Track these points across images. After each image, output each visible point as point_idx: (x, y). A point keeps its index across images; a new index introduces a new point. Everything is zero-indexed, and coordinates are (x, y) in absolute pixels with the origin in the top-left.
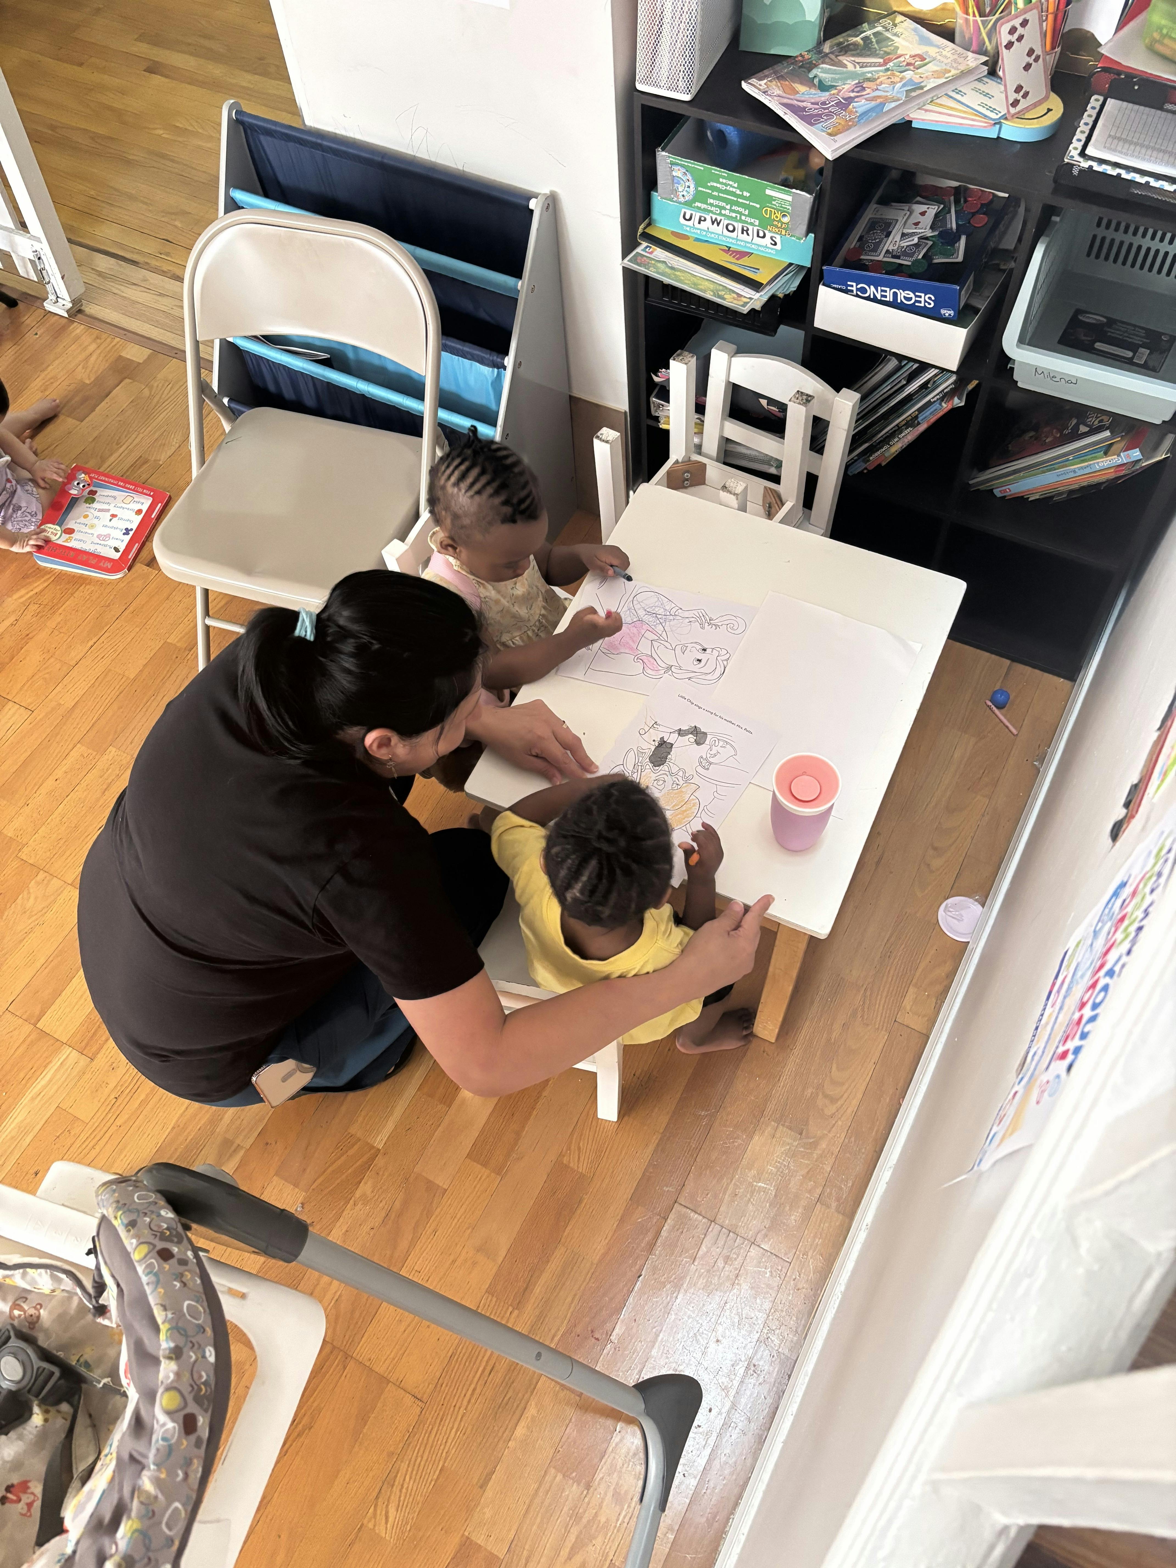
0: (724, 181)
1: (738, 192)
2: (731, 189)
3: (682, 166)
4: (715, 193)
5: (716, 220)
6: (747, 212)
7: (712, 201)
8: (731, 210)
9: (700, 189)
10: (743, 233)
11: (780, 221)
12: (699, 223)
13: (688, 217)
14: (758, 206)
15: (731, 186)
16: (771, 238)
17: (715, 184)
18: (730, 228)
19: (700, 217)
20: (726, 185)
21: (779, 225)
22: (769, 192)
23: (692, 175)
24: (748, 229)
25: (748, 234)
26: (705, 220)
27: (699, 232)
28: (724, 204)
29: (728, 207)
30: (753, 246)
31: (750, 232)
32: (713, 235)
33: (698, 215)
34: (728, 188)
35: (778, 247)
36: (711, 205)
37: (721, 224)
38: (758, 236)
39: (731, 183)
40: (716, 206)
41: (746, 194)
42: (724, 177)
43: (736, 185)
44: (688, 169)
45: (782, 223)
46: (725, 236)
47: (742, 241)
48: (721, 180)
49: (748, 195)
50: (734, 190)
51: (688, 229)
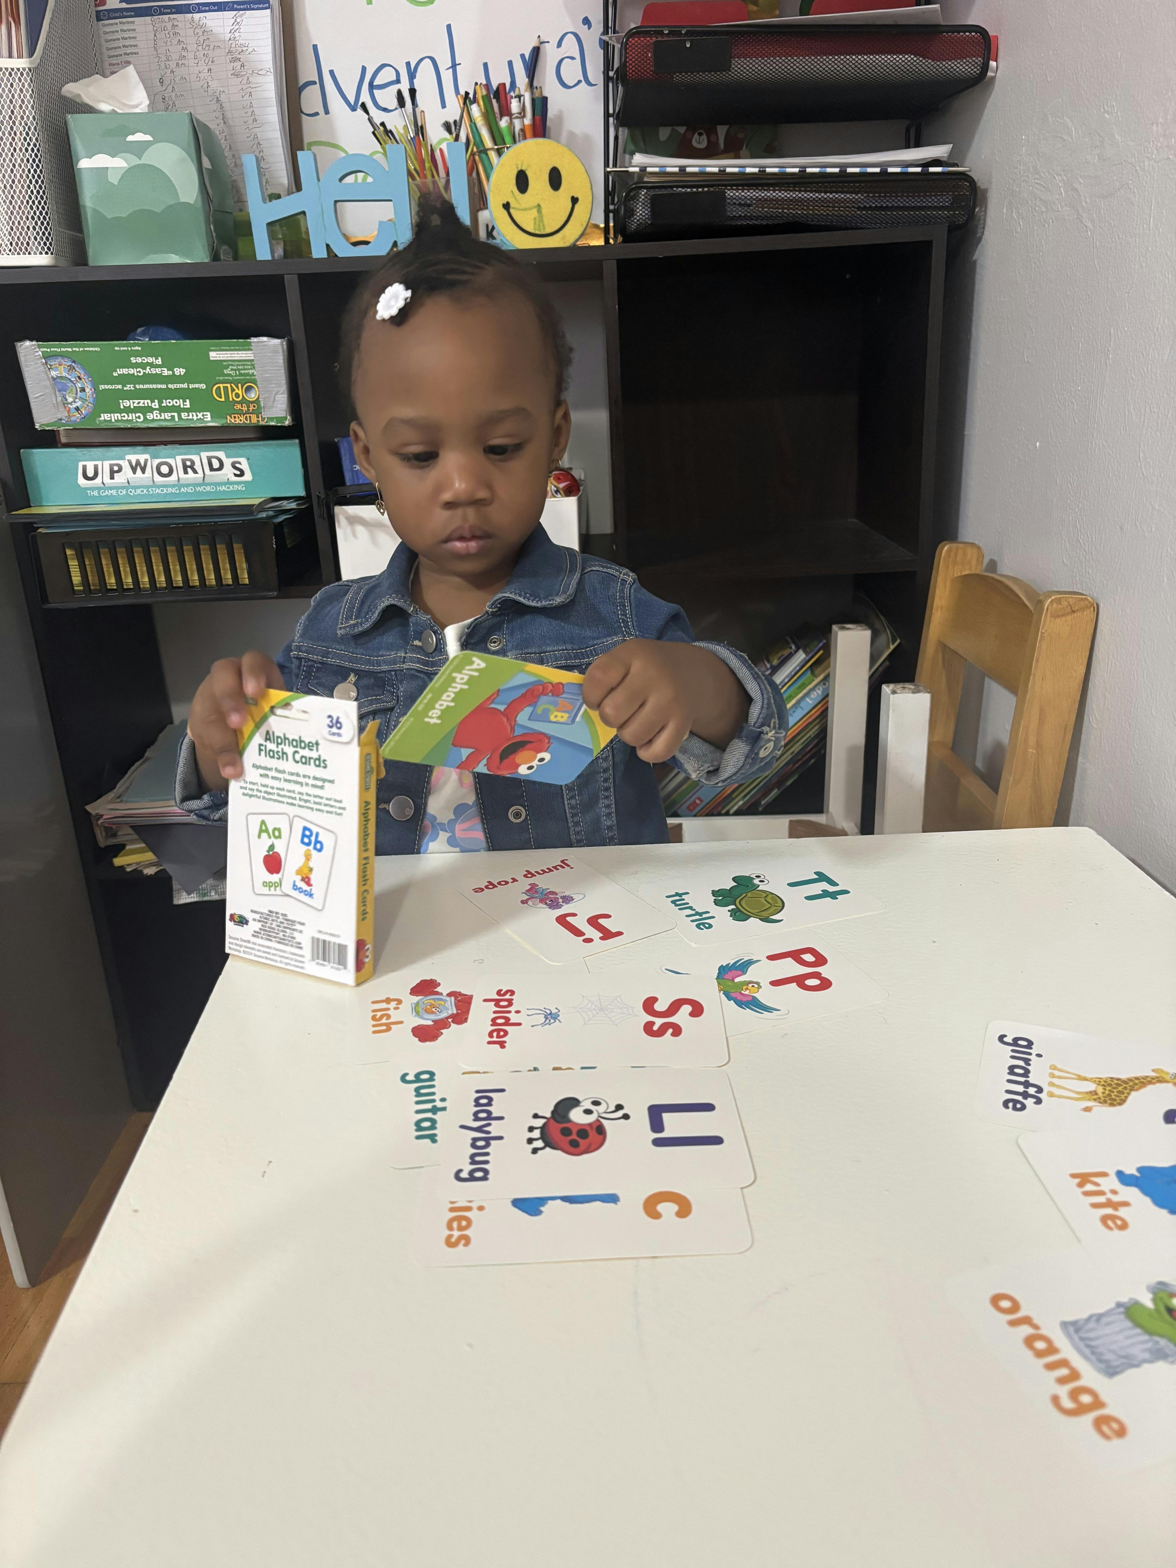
0: (139, 360)
1: (166, 372)
2: (154, 371)
3: (62, 355)
4: (129, 387)
5: (138, 463)
6: (188, 404)
7: (127, 403)
8: (162, 410)
9: (102, 387)
10: (186, 472)
11: (244, 401)
12: (112, 478)
13: (90, 473)
14: (203, 386)
15: (152, 365)
16: (234, 466)
17: (125, 371)
18: (165, 469)
19: (111, 466)
20: (143, 366)
21: (245, 409)
22: (213, 355)
23: (84, 369)
24: (193, 463)
25: (195, 472)
26: (120, 470)
27: (114, 492)
28: (147, 402)
29: (156, 404)
30: (208, 488)
31: (198, 467)
32: (139, 491)
33: (107, 464)
34: (148, 370)
35: (248, 477)
36: (128, 410)
37: (148, 469)
38: (212, 469)
39: (150, 360)
40: (136, 410)
41: (180, 371)
42: (137, 354)
43: (159, 361)
44: (73, 359)
45: (249, 403)
46: (159, 487)
47: (188, 485)
48: (133, 360)
49: (183, 371)
50: (158, 371)
51: (96, 493)
